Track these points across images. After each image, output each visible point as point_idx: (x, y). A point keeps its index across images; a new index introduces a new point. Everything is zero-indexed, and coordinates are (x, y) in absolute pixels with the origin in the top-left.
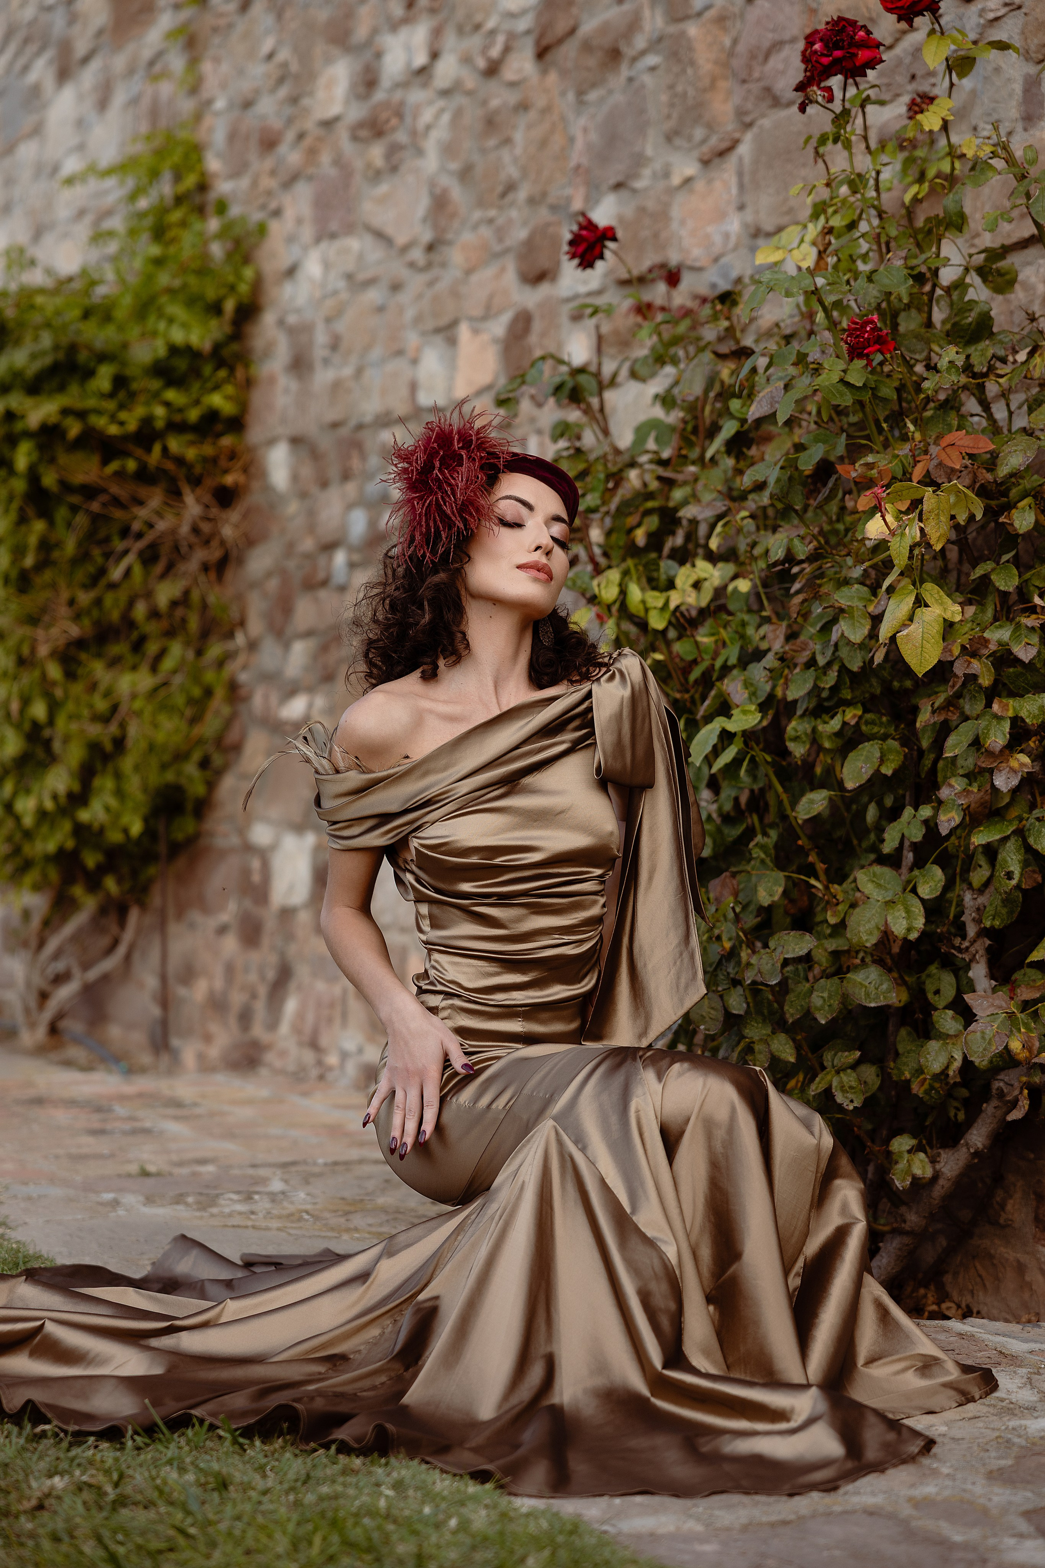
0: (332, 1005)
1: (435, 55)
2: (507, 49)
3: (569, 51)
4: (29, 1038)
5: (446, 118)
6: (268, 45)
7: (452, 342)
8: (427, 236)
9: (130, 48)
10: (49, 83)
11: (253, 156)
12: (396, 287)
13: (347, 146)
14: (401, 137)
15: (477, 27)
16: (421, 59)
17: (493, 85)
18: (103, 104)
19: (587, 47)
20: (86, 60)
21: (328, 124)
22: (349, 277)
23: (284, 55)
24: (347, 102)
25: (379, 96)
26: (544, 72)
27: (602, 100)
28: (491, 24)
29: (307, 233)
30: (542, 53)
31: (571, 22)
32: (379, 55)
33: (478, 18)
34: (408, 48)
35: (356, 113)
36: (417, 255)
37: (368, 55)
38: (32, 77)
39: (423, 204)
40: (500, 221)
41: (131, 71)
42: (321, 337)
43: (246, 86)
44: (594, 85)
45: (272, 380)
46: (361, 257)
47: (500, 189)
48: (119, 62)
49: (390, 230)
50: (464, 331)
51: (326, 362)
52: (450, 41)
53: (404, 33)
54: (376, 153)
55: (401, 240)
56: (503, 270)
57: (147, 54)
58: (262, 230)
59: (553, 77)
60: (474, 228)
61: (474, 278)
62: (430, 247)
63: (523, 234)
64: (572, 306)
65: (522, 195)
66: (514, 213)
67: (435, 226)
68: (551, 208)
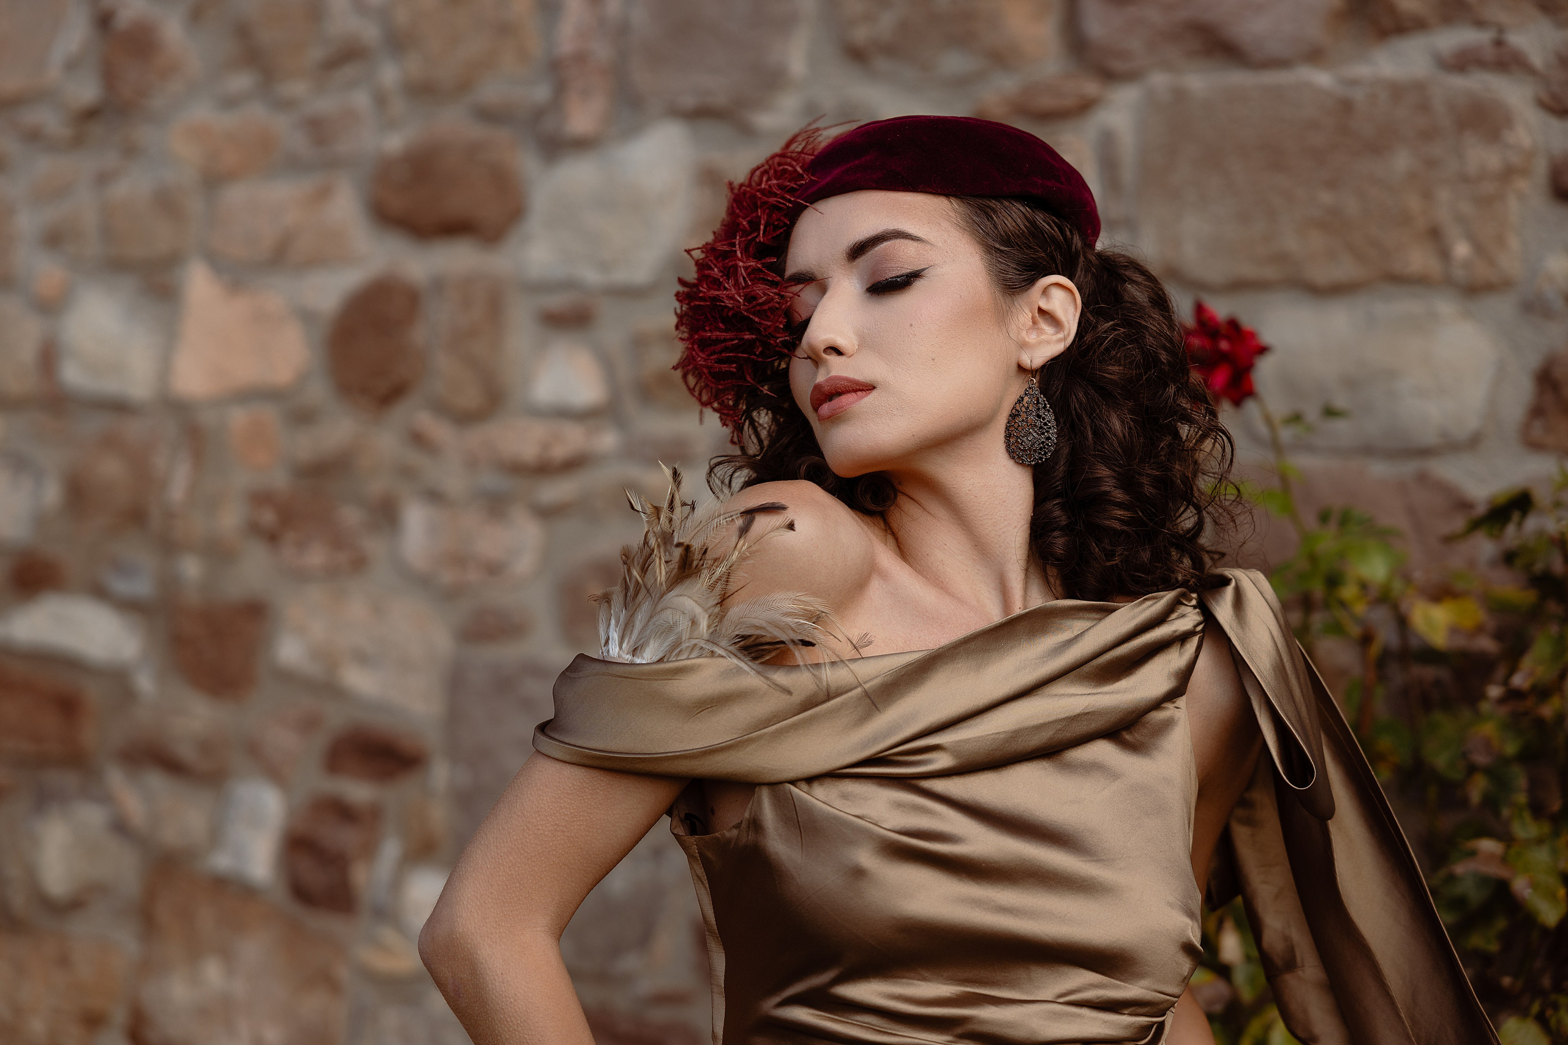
7: (165, 295)
8: (87, 93)
36: (49, 119)
40: (318, 108)
47: (318, 53)
50: (197, 281)
56: (323, 194)
60: (229, 103)
61: (236, 195)
62: (90, 114)
63: (394, 143)
64: (556, 302)
65: (389, 74)
66: (361, 100)
67: (109, 76)
68: (488, 115)
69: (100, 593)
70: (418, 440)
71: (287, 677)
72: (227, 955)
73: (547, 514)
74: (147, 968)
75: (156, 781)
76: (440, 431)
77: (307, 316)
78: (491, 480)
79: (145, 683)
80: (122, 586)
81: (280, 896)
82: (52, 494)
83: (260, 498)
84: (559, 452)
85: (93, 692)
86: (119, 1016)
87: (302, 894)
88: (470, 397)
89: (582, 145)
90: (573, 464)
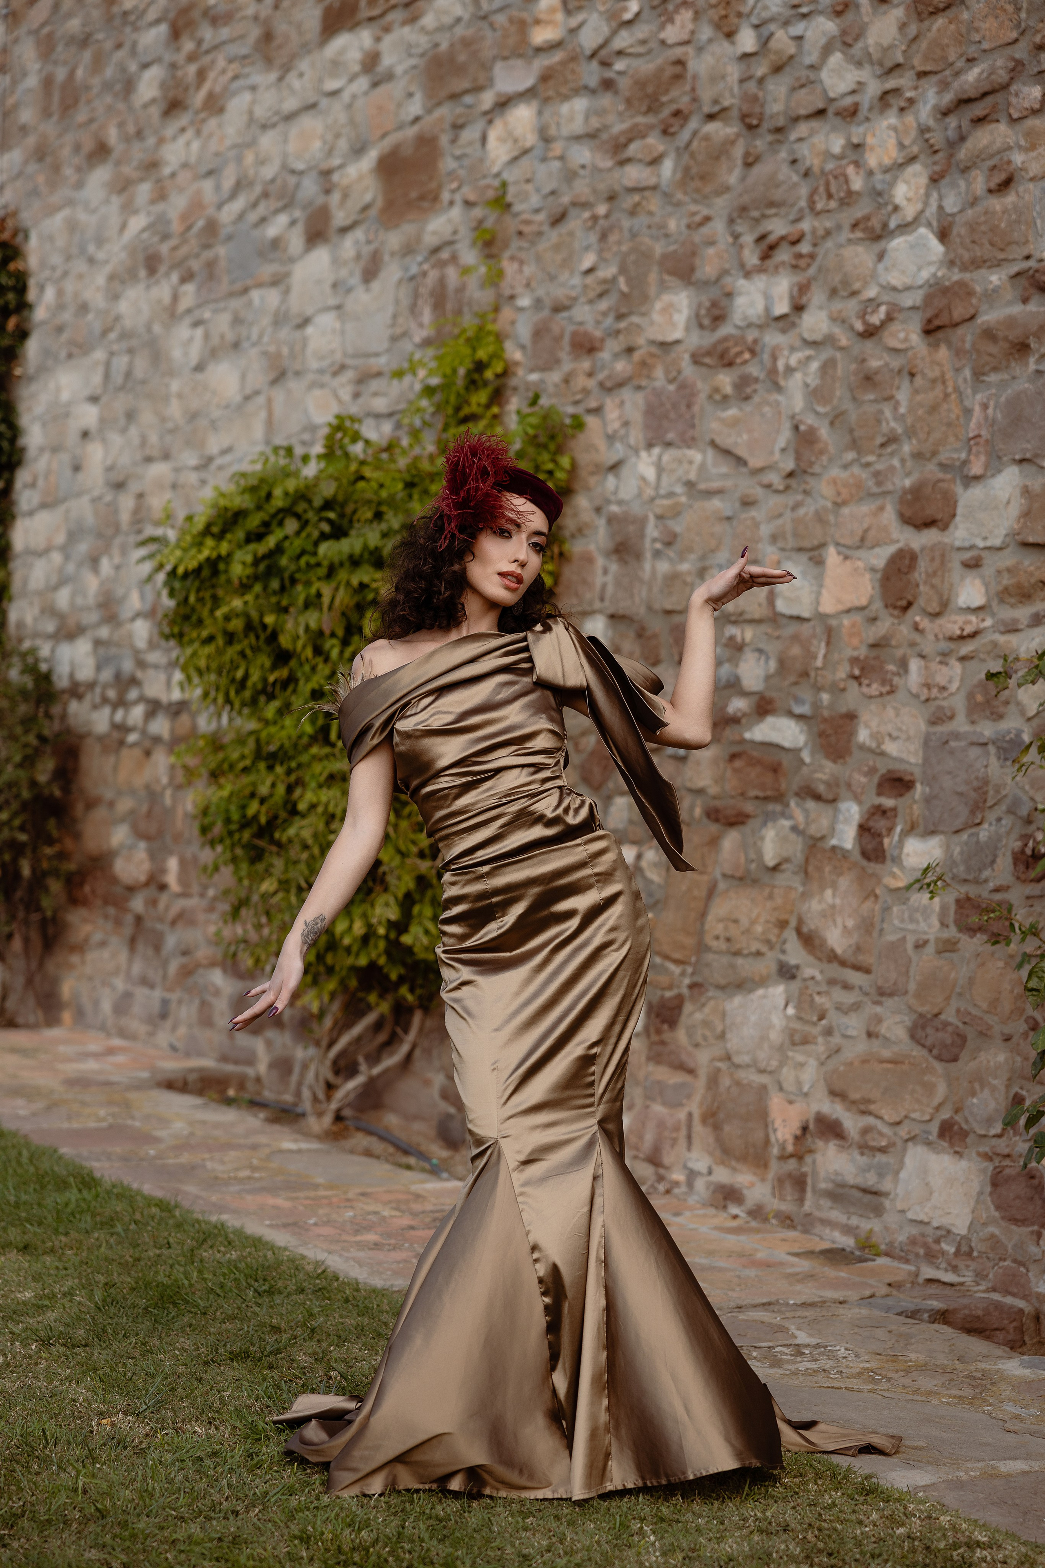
0: (677, 1129)
1: (799, 308)
2: (889, 319)
3: (967, 336)
4: (316, 1124)
5: (815, 366)
6: (588, 260)
7: (819, 562)
8: (789, 465)
9: (408, 229)
10: (296, 241)
11: (564, 355)
12: (747, 503)
13: (688, 370)
14: (754, 370)
15: (854, 294)
16: (782, 308)
17: (869, 345)
18: (370, 274)
19: (989, 334)
20: (344, 230)
21: (665, 346)
22: (690, 485)
23: (608, 272)
24: (687, 329)
25: (726, 330)
26: (935, 346)
27: (1003, 385)
28: (871, 292)
29: (636, 436)
30: (930, 330)
31: (972, 311)
32: (729, 295)
33: (857, 286)
34: (767, 297)
35: (697, 340)
36: (775, 478)
37: (714, 292)
38: (272, 231)
39: (785, 436)
40: (879, 467)
41: (408, 250)
42: (652, 531)
43: (559, 293)
44: (995, 369)
45: (589, 559)
46: (703, 467)
47: (879, 440)
48: (394, 240)
49: (741, 452)
50: (832, 555)
51: (657, 554)
52: (817, 297)
53: (760, 282)
54: (725, 380)
55: (755, 462)
56: (882, 509)
57: (430, 240)
58: (578, 425)
59: (943, 353)
60: (845, 467)
61: (846, 511)
62: (791, 475)
63: (908, 483)
64: (967, 555)
65: (906, 448)
66: (896, 462)
67: (798, 457)
68: (942, 466)
69: (790, 714)
70: (916, 628)
71: (862, 747)
72: (834, 886)
73: (963, 659)
74: (804, 896)
75: (811, 804)
76: (924, 623)
77: (873, 570)
78: (944, 645)
79: (806, 756)
80: (798, 710)
81: (857, 856)
82: (773, 665)
83: (854, 661)
84: (968, 630)
85: (786, 761)
86: (793, 923)
87: (865, 854)
88: (934, 607)
89: (977, 478)
90: (973, 635)
